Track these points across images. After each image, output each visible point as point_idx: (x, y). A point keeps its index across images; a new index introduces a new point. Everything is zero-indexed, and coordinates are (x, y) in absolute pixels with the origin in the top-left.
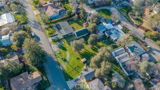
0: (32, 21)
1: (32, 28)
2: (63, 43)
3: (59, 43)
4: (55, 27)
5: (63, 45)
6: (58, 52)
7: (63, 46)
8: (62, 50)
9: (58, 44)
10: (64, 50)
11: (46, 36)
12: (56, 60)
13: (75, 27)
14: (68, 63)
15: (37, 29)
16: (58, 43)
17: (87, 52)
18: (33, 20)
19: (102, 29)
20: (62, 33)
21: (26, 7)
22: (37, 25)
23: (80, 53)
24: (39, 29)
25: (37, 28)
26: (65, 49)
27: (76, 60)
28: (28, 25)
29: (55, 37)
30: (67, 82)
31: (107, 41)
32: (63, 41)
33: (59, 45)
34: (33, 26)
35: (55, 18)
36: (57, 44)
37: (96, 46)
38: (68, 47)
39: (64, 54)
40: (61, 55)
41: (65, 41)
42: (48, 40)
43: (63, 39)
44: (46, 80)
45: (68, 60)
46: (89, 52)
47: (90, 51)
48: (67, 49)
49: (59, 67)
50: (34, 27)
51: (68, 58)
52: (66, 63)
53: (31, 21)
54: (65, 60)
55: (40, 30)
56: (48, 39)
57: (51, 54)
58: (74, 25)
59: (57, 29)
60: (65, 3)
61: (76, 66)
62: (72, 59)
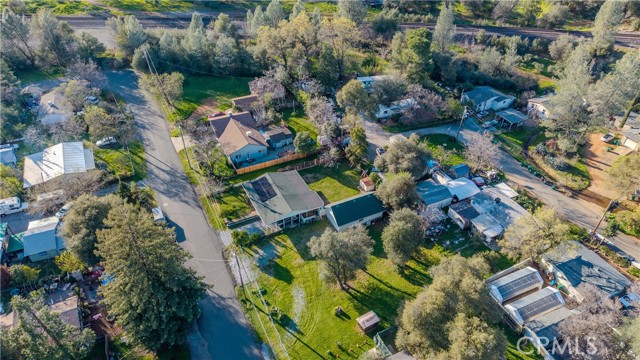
0: (162, 173)
1: (156, 195)
2: (280, 250)
3: (261, 252)
4: (248, 189)
5: (279, 257)
6: (257, 287)
7: (278, 261)
8: (272, 278)
9: (257, 256)
10: (280, 279)
11: (211, 226)
12: (243, 321)
13: (327, 193)
14: (299, 332)
15: (177, 198)
16: (257, 252)
17: (382, 286)
18: (167, 169)
19: (438, 197)
20: (275, 212)
21: (144, 128)
22: (179, 185)
23: (350, 293)
24: (184, 199)
25: (176, 195)
26: (284, 275)
27: (333, 323)
28: (142, 185)
29: (248, 226)
31: (461, 244)
32: (278, 243)
33: (260, 260)
34: (162, 188)
35: (253, 160)
36: (252, 253)
37: (419, 262)
38: (300, 266)
39: (279, 296)
40: (270, 301)
41: (289, 243)
42: (219, 240)
43: (279, 233)
45: (296, 320)
46: (391, 287)
47: (393, 284)
48: (296, 273)
49: (256, 351)
50: (167, 193)
51: (297, 312)
52: (288, 335)
53: (156, 171)
54: (285, 322)
55: (191, 201)
56: (218, 235)
57: (225, 295)
58: (323, 185)
59: (256, 196)
60: (293, 114)
61: (334, 349)
62: (318, 316)
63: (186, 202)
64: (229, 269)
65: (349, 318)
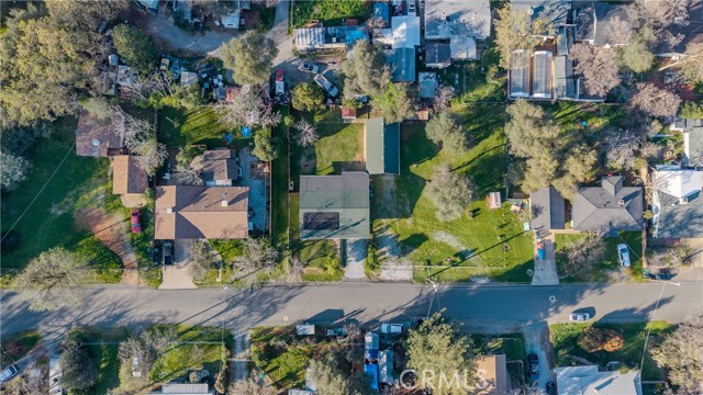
0: (228, 313)
1: (266, 324)
2: (389, 232)
3: (384, 249)
4: (310, 235)
5: (398, 236)
6: (421, 267)
7: (400, 239)
8: (416, 251)
9: (387, 254)
10: (420, 244)
11: (334, 282)
12: (446, 287)
14: (474, 250)
15: (279, 306)
16: (384, 253)
17: (464, 169)
18: (225, 305)
20: (358, 223)
22: (260, 299)
24: (283, 298)
25: (274, 305)
26: (417, 240)
27: (477, 223)
28: (244, 337)
29: (349, 249)
30: (535, 282)
32: (381, 231)
33: (393, 253)
34: (256, 316)
36: (382, 257)
38: (415, 223)
39: (434, 252)
40: (438, 261)
41: (385, 221)
42: (355, 280)
44: (501, 340)
45: (463, 248)
46: (469, 163)
47: (467, 159)
48: (420, 230)
49: (474, 287)
50: (266, 314)
51: (456, 244)
52: (472, 259)
53: (222, 318)
54: (463, 256)
55: (289, 293)
56: (348, 280)
57: (417, 294)
59: (327, 232)
60: (176, 125)
61: (499, 232)
62: (467, 231)
63: (290, 298)
64: (391, 281)
65: (479, 209)
